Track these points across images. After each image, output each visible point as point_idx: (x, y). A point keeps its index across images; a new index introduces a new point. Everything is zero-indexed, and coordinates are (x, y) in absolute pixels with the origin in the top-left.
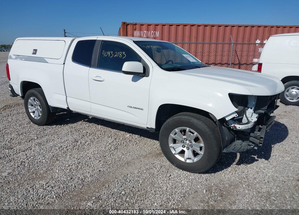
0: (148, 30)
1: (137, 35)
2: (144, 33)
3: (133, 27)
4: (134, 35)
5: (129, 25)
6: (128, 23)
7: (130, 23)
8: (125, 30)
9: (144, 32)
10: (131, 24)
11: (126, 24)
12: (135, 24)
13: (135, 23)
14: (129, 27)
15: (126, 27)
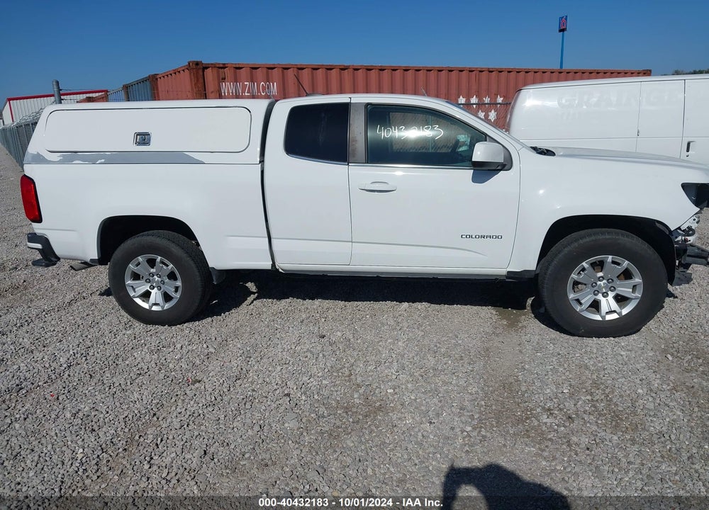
0: (252, 80)
1: (228, 92)
2: (244, 86)
3: (218, 73)
4: (223, 91)
5: (207, 68)
6: (206, 64)
7: (212, 64)
8: (201, 80)
9: (243, 84)
10: (214, 66)
11: (200, 66)
12: (221, 66)
13: (224, 64)
14: (209, 72)
15: (201, 73)
